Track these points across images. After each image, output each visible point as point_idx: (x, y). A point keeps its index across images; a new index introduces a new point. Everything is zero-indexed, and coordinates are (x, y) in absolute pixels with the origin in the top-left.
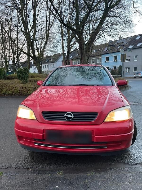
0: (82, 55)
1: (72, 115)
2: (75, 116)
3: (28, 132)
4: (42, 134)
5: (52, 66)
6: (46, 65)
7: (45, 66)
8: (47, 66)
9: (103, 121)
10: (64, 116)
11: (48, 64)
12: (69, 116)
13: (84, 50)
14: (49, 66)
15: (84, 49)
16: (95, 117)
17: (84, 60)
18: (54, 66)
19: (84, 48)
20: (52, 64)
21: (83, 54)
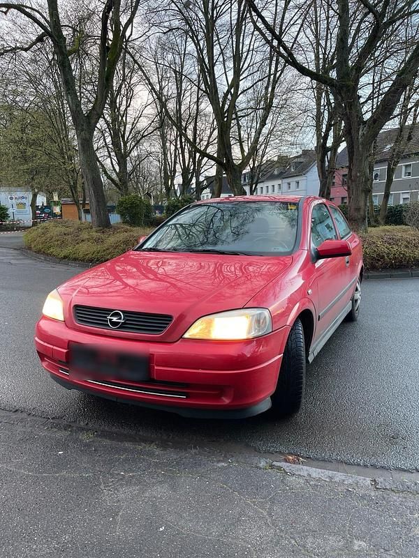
0: (353, 155)
1: (120, 319)
2: (128, 320)
3: (48, 343)
4: (65, 351)
5: (293, 185)
6: (276, 183)
7: (273, 186)
8: (276, 187)
9: (181, 337)
10: (106, 317)
11: (279, 182)
12: (115, 319)
13: (360, 140)
14: (285, 186)
15: (358, 138)
16: (165, 327)
17: (359, 172)
18: (298, 186)
19: (360, 133)
20: (293, 181)
21: (355, 154)
